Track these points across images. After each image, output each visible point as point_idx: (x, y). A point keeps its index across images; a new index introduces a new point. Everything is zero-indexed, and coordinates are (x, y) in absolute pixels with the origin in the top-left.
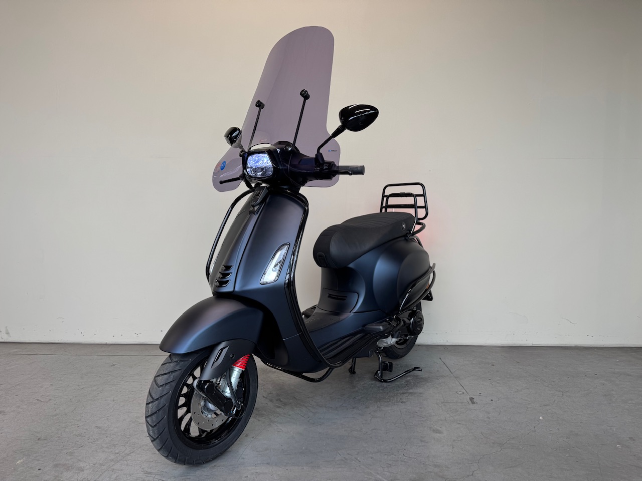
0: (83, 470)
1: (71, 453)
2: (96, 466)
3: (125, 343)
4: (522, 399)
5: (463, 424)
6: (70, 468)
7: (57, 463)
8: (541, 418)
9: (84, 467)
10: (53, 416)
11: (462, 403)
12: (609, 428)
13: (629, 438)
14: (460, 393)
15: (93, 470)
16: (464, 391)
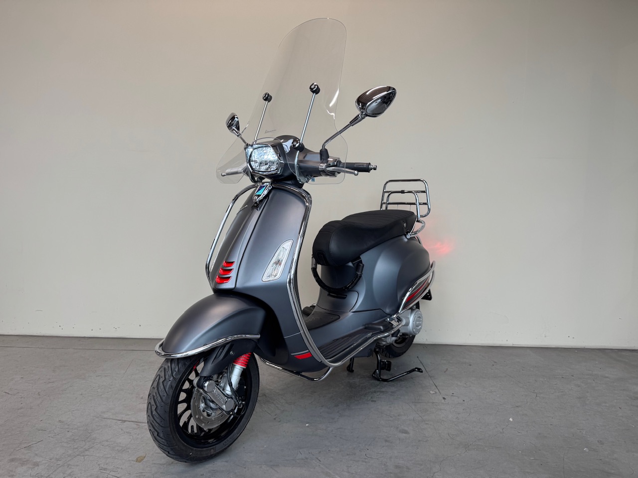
0: (38, 465)
1: (29, 447)
2: (53, 461)
3: (103, 336)
4: (494, 400)
5: (431, 425)
6: (25, 463)
7: (13, 457)
8: (511, 419)
9: (39, 462)
10: (18, 409)
11: (433, 403)
12: (579, 431)
13: (598, 441)
14: (431, 392)
15: (48, 466)
16: (437, 391)
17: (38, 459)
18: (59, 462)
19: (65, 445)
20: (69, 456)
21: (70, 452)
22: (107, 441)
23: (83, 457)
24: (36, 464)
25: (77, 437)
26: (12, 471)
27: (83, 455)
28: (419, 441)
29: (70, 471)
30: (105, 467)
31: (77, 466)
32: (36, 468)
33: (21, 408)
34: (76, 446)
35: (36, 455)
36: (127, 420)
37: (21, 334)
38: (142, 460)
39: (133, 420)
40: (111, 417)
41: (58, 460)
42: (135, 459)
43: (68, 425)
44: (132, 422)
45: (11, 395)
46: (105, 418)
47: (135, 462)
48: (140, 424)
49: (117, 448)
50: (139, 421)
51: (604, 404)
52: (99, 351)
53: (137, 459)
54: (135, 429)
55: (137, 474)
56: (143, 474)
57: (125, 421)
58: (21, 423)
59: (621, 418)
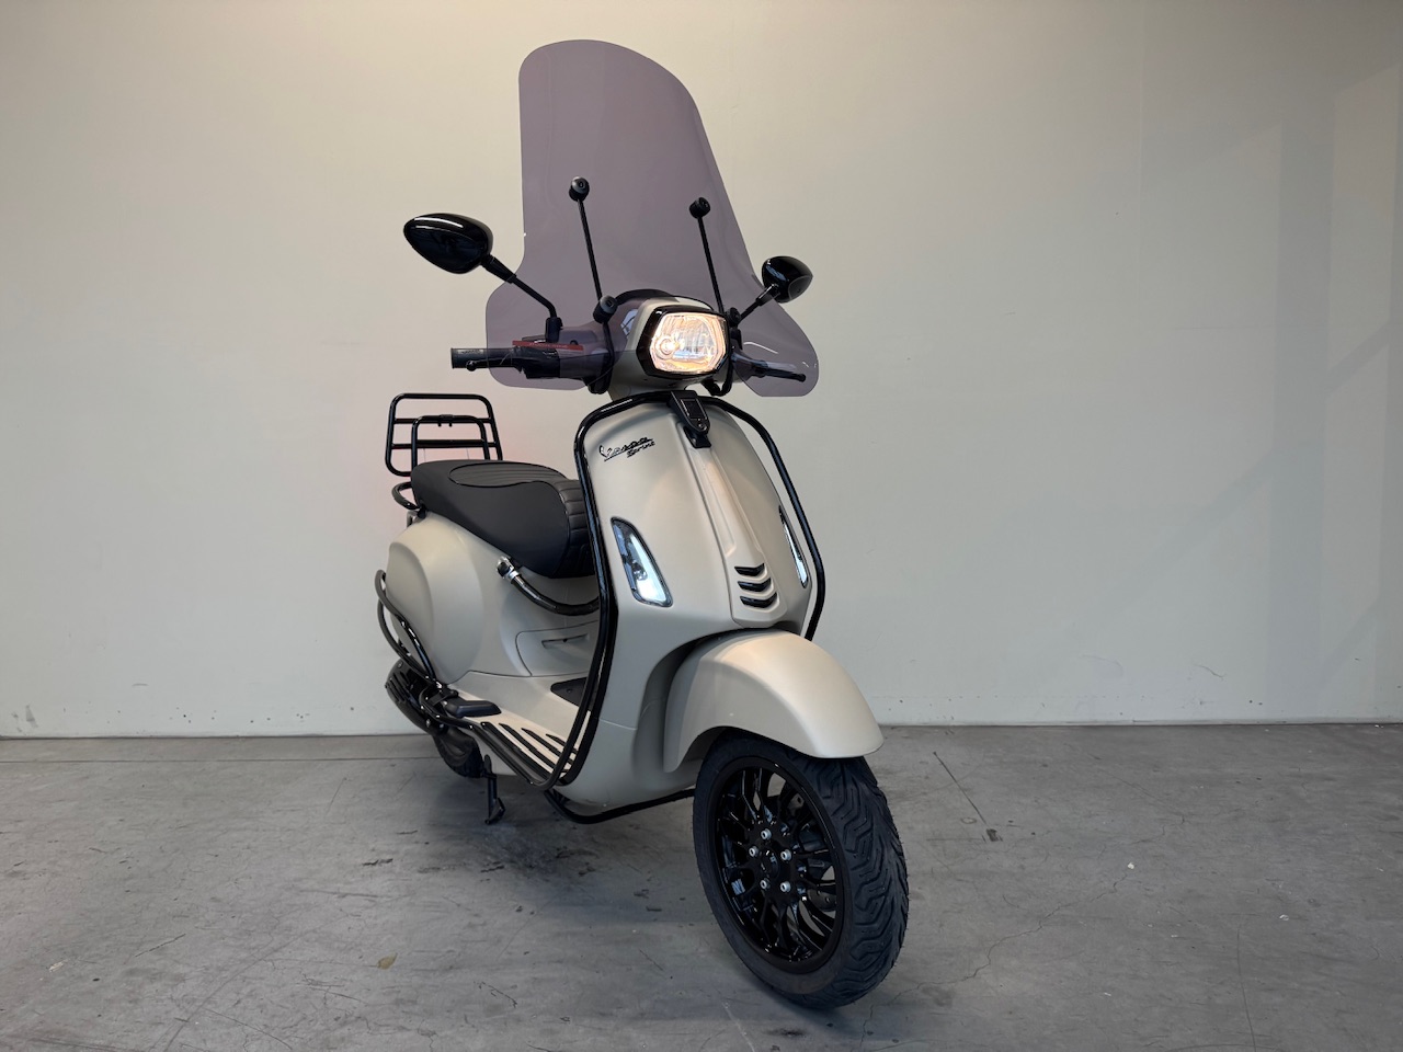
0: (183, 980)
1: (160, 950)
2: (211, 971)
3: (276, 734)
4: (1096, 829)
5: (967, 882)
6: (158, 977)
7: (129, 967)
8: (1131, 866)
9: (185, 974)
10: (125, 880)
11: (970, 840)
12: (1269, 883)
13: (1309, 901)
14: (967, 821)
15: (203, 981)
16: (978, 818)
17: (182, 969)
18: (224, 974)
19: (232, 943)
20: (243, 961)
21: (244, 955)
22: (314, 931)
23: (271, 964)
24: (180, 979)
25: (254, 927)
26: (133, 992)
27: (271, 960)
28: (945, 912)
29: (249, 990)
30: (317, 978)
31: (262, 979)
32: (181, 986)
33: (131, 877)
34: (253, 944)
35: (177, 962)
36: (346, 892)
37: (103, 735)
38: (390, 964)
39: (361, 892)
40: (316, 887)
41: (220, 969)
42: (376, 963)
43: (232, 906)
44: (362, 895)
45: (106, 853)
46: (302, 891)
47: (376, 969)
48: (377, 900)
49: (336, 945)
50: (374, 893)
51: (1322, 831)
52: (273, 763)
53: (380, 962)
54: (367, 908)
55: (383, 988)
56: (396, 989)
57: (344, 896)
58: (135, 905)
59: (1357, 856)
